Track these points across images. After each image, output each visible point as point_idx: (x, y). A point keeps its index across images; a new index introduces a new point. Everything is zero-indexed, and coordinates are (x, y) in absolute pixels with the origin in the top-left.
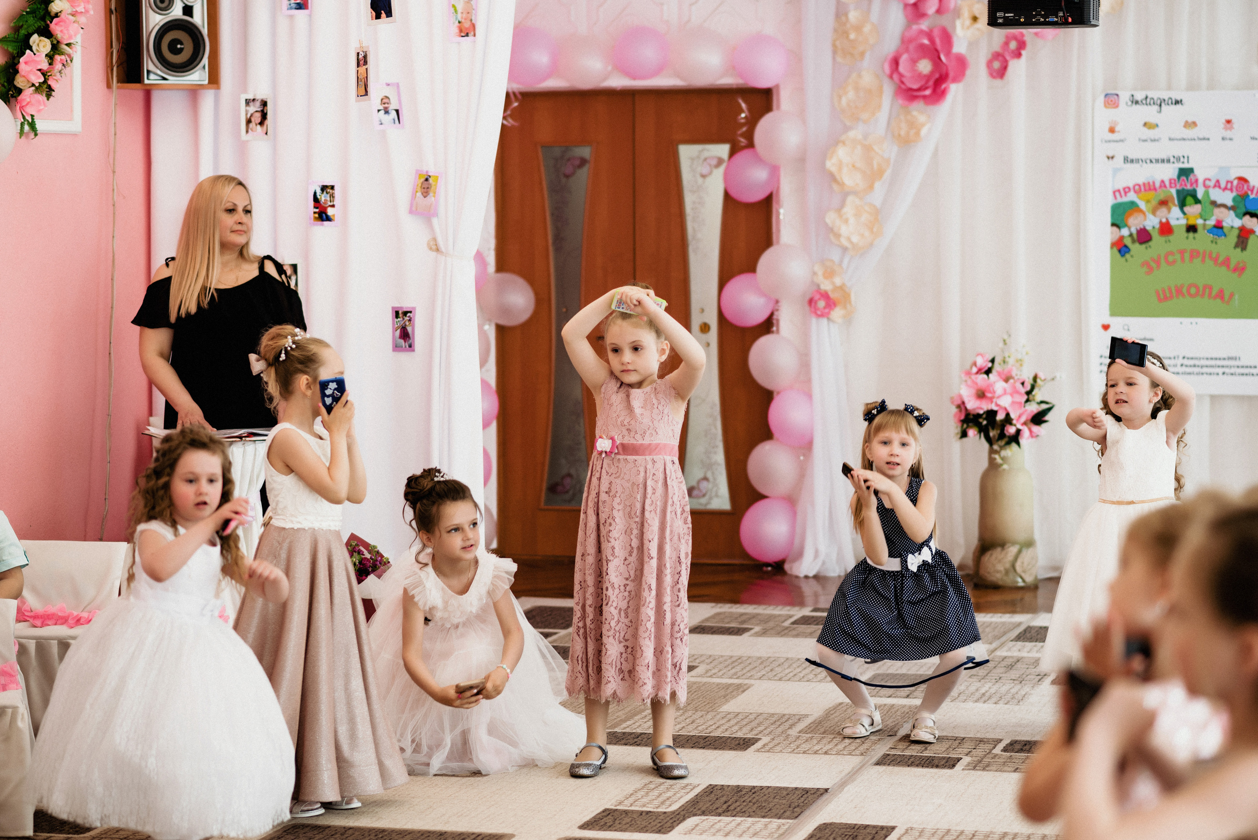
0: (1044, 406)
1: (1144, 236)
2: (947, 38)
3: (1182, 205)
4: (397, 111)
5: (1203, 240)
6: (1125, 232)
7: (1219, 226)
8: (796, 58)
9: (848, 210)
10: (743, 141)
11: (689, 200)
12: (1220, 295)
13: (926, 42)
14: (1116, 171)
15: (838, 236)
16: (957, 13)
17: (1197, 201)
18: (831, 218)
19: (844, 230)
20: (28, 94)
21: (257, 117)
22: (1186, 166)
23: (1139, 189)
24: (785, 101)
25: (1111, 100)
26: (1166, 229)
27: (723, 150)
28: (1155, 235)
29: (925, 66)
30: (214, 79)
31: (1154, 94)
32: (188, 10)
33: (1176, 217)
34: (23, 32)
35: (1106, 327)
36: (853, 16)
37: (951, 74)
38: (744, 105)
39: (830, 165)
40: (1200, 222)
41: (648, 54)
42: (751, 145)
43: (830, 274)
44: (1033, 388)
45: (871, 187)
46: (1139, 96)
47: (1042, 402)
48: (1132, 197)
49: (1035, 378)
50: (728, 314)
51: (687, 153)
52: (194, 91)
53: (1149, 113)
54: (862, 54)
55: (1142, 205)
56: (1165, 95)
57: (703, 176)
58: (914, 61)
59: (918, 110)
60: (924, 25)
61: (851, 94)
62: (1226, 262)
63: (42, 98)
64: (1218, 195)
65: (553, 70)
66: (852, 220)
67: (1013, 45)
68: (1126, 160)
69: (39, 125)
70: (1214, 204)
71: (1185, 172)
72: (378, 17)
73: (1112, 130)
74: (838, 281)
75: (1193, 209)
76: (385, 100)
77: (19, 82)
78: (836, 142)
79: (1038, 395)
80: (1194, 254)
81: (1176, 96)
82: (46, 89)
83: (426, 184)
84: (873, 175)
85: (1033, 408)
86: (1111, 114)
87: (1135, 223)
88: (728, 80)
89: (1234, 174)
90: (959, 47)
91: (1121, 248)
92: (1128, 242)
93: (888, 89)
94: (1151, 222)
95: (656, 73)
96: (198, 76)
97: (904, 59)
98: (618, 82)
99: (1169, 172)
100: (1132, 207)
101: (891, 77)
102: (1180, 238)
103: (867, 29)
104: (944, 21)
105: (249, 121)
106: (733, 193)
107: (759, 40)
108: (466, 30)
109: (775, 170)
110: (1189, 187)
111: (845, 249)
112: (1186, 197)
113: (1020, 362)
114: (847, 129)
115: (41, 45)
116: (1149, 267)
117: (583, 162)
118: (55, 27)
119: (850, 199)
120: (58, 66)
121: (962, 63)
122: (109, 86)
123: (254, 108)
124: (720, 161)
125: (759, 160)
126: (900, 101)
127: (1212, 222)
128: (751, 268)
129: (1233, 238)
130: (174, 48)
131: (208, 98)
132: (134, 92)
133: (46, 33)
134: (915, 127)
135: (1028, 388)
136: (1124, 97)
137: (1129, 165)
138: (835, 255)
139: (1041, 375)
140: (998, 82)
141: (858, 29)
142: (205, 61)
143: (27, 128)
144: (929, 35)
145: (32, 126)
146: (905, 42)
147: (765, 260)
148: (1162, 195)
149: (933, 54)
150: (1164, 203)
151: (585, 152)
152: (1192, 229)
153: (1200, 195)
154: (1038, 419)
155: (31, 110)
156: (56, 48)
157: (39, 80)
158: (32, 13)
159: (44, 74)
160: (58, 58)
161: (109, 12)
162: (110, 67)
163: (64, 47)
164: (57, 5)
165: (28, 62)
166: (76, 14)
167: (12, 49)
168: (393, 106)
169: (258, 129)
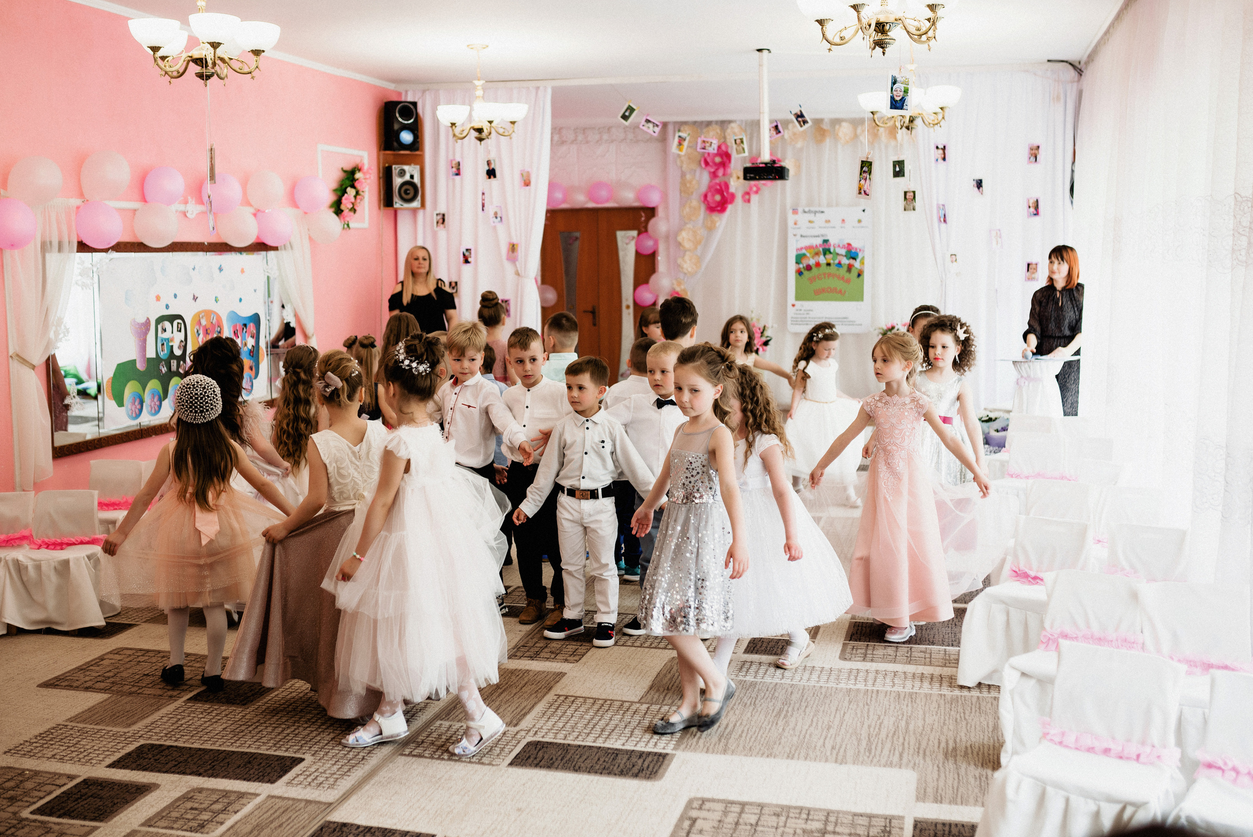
0: (768, 339)
1: (809, 268)
2: (727, 186)
3: (825, 254)
4: (501, 218)
5: (833, 269)
6: (801, 266)
7: (840, 263)
8: (665, 196)
9: (687, 258)
10: (643, 230)
11: (621, 254)
12: (840, 292)
13: (718, 187)
14: (797, 241)
15: (682, 268)
16: (731, 175)
17: (830, 253)
18: (679, 261)
19: (685, 266)
20: (346, 212)
21: (441, 221)
22: (826, 238)
23: (807, 248)
24: (660, 212)
25: (795, 211)
26: (818, 265)
27: (634, 233)
28: (813, 267)
29: (718, 198)
30: (423, 205)
31: (813, 209)
32: (412, 177)
33: (822, 260)
34: (344, 187)
35: (793, 305)
36: (688, 177)
37: (729, 200)
38: (643, 214)
39: (679, 239)
40: (832, 262)
41: (604, 193)
42: (646, 231)
43: (679, 284)
44: (764, 330)
45: (696, 248)
46: (807, 209)
47: (767, 337)
48: (804, 251)
49: (765, 327)
50: (638, 301)
51: (620, 234)
52: (415, 211)
53: (811, 217)
54: (692, 193)
55: (808, 255)
56: (817, 209)
57: (627, 244)
58: (713, 196)
59: (715, 216)
60: (717, 181)
61: (687, 210)
62: (843, 278)
63: (352, 213)
64: (839, 251)
65: (564, 201)
66: (688, 262)
67: (755, 189)
68: (801, 236)
69: (351, 225)
70: (838, 254)
71: (826, 241)
72: (490, 178)
73: (795, 224)
74: (683, 287)
75: (829, 256)
76: (496, 213)
77: (343, 207)
78: (681, 229)
79: (766, 333)
80: (829, 275)
81: (822, 209)
82: (353, 210)
83: (513, 248)
84: (697, 243)
85: (764, 339)
86: (796, 217)
87: (805, 262)
88: (636, 204)
89: (845, 242)
90: (732, 189)
91: (799, 273)
92: (802, 270)
93: (703, 208)
94: (812, 262)
95: (607, 201)
96: (416, 204)
97: (709, 195)
98: (591, 205)
99: (818, 241)
100: (804, 255)
101: (704, 202)
102: (824, 268)
103: (694, 182)
104: (726, 179)
105: (437, 223)
106: (640, 251)
107: (649, 188)
108: (527, 184)
109: (656, 242)
110: (827, 247)
111: (685, 274)
112: (826, 251)
113: (758, 320)
114: (686, 224)
115: (351, 192)
116: (812, 280)
117: (577, 238)
118: (357, 184)
119: (688, 253)
120: (358, 201)
121: (733, 196)
122: (380, 208)
123: (440, 217)
124: (634, 238)
125: (650, 237)
126: (708, 212)
127: (837, 262)
128: (646, 282)
129: (845, 268)
130: (406, 192)
131: (420, 214)
132: (390, 211)
133: (353, 186)
134: (713, 222)
135: (762, 330)
136: (800, 210)
137: (803, 238)
138: (681, 276)
139: (767, 325)
140: (747, 204)
141: (690, 182)
142: (419, 198)
143: (346, 226)
144: (720, 185)
145: (348, 225)
146: (710, 188)
147: (653, 278)
148: (816, 250)
149: (721, 192)
150: (817, 254)
151: (577, 234)
152: (828, 264)
153: (832, 250)
154: (766, 343)
155: (347, 219)
156: (357, 193)
157: (350, 206)
158: (348, 179)
159: (353, 204)
160: (358, 197)
161: (379, 178)
162: (380, 201)
163: (361, 193)
164: (358, 175)
165: (346, 199)
166: (365, 179)
167: (339, 193)
168: (499, 216)
169: (442, 226)
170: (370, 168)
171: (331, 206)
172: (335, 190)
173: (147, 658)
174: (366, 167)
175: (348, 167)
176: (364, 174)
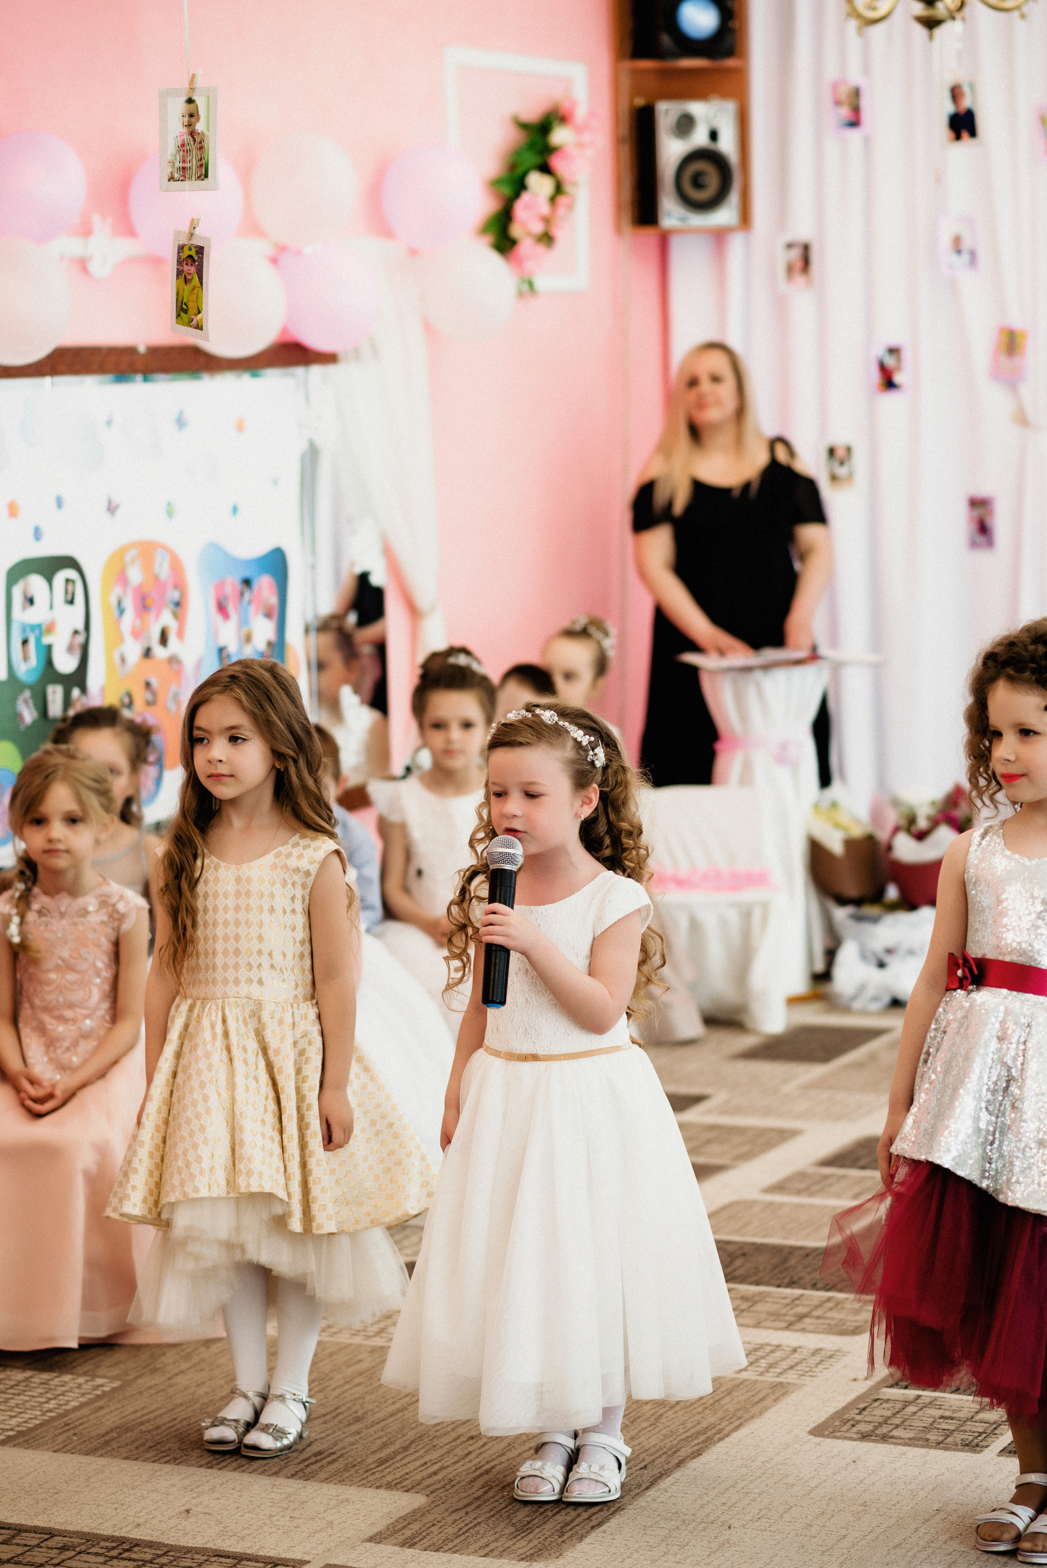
4: (973, 253)
20: (526, 246)
21: (799, 264)
30: (745, 218)
32: (714, 135)
34: (520, 170)
52: (720, 235)
63: (541, 249)
69: (540, 283)
72: (958, 137)
76: (957, 239)
77: (516, 231)
82: (547, 238)
83: (1011, 343)
96: (725, 215)
105: (790, 269)
115: (540, 185)
118: (557, 163)
120: (561, 211)
122: (618, 230)
123: (795, 253)
130: (697, 182)
131: (736, 243)
132: (648, 235)
133: (545, 169)
142: (734, 198)
143: (525, 288)
145: (531, 284)
155: (529, 265)
156: (559, 189)
157: (538, 227)
158: (531, 146)
159: (547, 220)
160: (562, 200)
161: (618, 141)
162: (618, 207)
163: (568, 188)
164: (559, 136)
165: (527, 207)
166: (581, 145)
167: (507, 190)
168: (967, 244)
169: (800, 280)
170: (592, 114)
171: (484, 229)
172: (495, 183)
173: (20, 1550)
174: (581, 113)
175: (532, 113)
176: (579, 130)
